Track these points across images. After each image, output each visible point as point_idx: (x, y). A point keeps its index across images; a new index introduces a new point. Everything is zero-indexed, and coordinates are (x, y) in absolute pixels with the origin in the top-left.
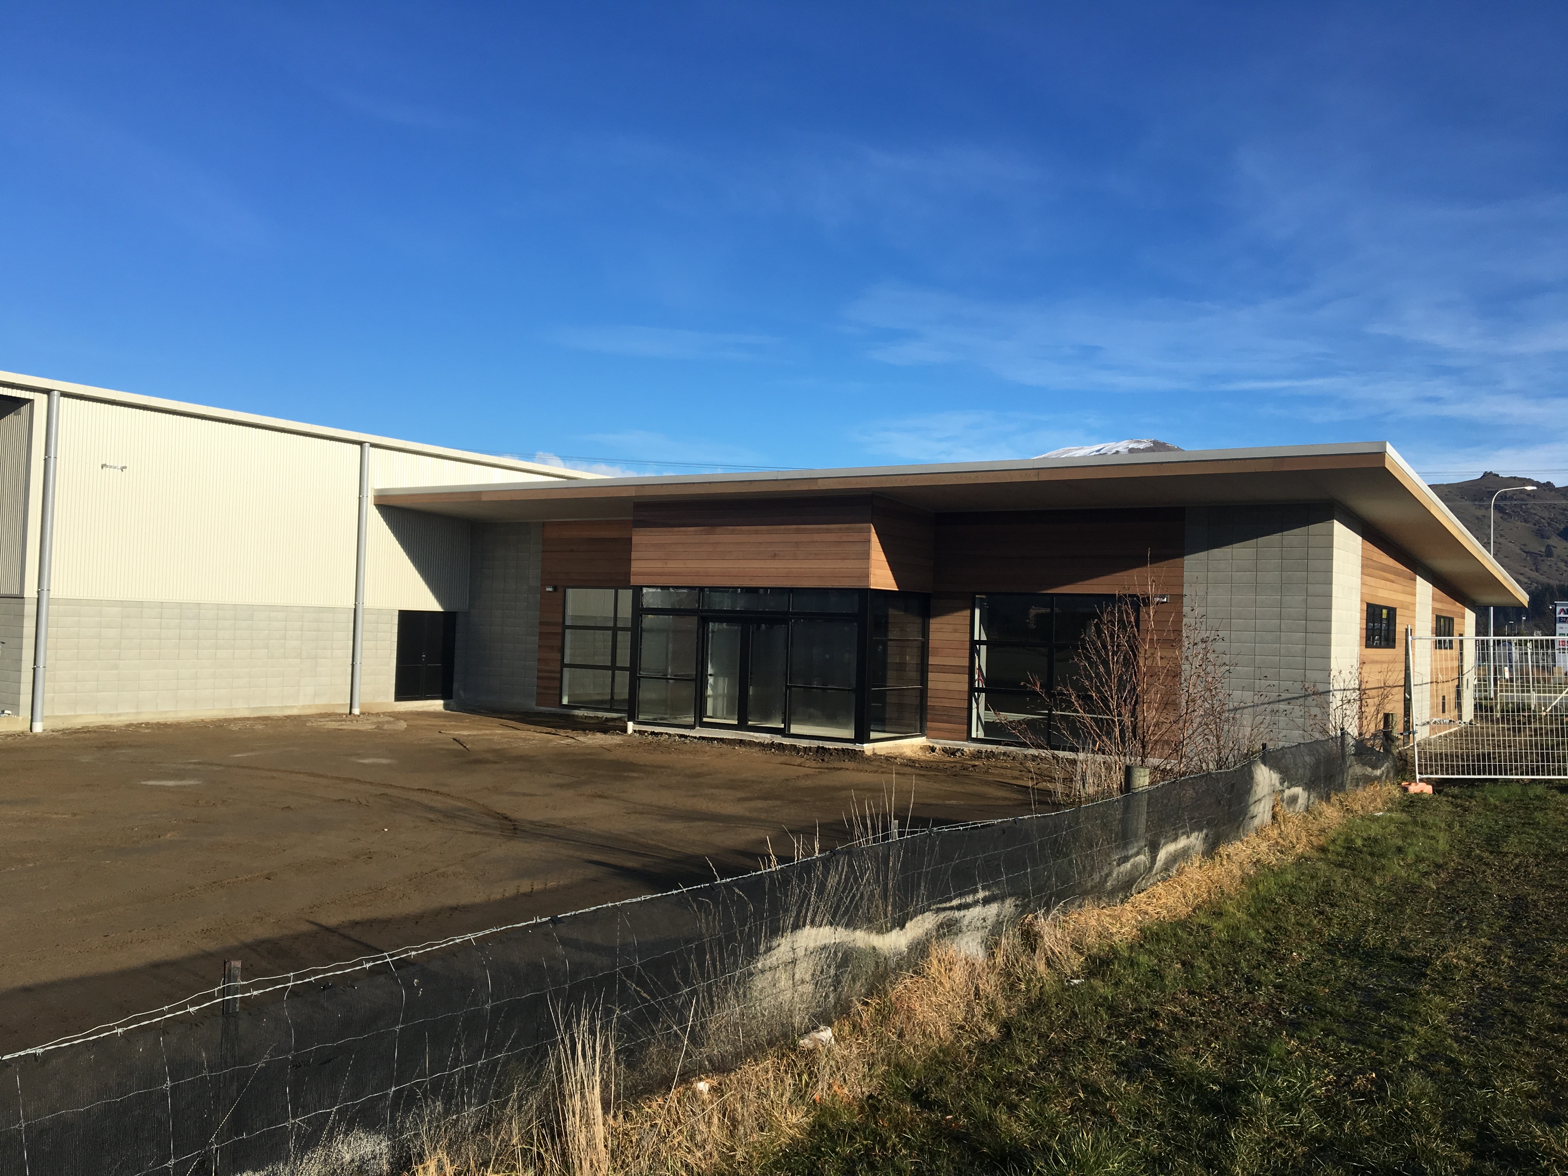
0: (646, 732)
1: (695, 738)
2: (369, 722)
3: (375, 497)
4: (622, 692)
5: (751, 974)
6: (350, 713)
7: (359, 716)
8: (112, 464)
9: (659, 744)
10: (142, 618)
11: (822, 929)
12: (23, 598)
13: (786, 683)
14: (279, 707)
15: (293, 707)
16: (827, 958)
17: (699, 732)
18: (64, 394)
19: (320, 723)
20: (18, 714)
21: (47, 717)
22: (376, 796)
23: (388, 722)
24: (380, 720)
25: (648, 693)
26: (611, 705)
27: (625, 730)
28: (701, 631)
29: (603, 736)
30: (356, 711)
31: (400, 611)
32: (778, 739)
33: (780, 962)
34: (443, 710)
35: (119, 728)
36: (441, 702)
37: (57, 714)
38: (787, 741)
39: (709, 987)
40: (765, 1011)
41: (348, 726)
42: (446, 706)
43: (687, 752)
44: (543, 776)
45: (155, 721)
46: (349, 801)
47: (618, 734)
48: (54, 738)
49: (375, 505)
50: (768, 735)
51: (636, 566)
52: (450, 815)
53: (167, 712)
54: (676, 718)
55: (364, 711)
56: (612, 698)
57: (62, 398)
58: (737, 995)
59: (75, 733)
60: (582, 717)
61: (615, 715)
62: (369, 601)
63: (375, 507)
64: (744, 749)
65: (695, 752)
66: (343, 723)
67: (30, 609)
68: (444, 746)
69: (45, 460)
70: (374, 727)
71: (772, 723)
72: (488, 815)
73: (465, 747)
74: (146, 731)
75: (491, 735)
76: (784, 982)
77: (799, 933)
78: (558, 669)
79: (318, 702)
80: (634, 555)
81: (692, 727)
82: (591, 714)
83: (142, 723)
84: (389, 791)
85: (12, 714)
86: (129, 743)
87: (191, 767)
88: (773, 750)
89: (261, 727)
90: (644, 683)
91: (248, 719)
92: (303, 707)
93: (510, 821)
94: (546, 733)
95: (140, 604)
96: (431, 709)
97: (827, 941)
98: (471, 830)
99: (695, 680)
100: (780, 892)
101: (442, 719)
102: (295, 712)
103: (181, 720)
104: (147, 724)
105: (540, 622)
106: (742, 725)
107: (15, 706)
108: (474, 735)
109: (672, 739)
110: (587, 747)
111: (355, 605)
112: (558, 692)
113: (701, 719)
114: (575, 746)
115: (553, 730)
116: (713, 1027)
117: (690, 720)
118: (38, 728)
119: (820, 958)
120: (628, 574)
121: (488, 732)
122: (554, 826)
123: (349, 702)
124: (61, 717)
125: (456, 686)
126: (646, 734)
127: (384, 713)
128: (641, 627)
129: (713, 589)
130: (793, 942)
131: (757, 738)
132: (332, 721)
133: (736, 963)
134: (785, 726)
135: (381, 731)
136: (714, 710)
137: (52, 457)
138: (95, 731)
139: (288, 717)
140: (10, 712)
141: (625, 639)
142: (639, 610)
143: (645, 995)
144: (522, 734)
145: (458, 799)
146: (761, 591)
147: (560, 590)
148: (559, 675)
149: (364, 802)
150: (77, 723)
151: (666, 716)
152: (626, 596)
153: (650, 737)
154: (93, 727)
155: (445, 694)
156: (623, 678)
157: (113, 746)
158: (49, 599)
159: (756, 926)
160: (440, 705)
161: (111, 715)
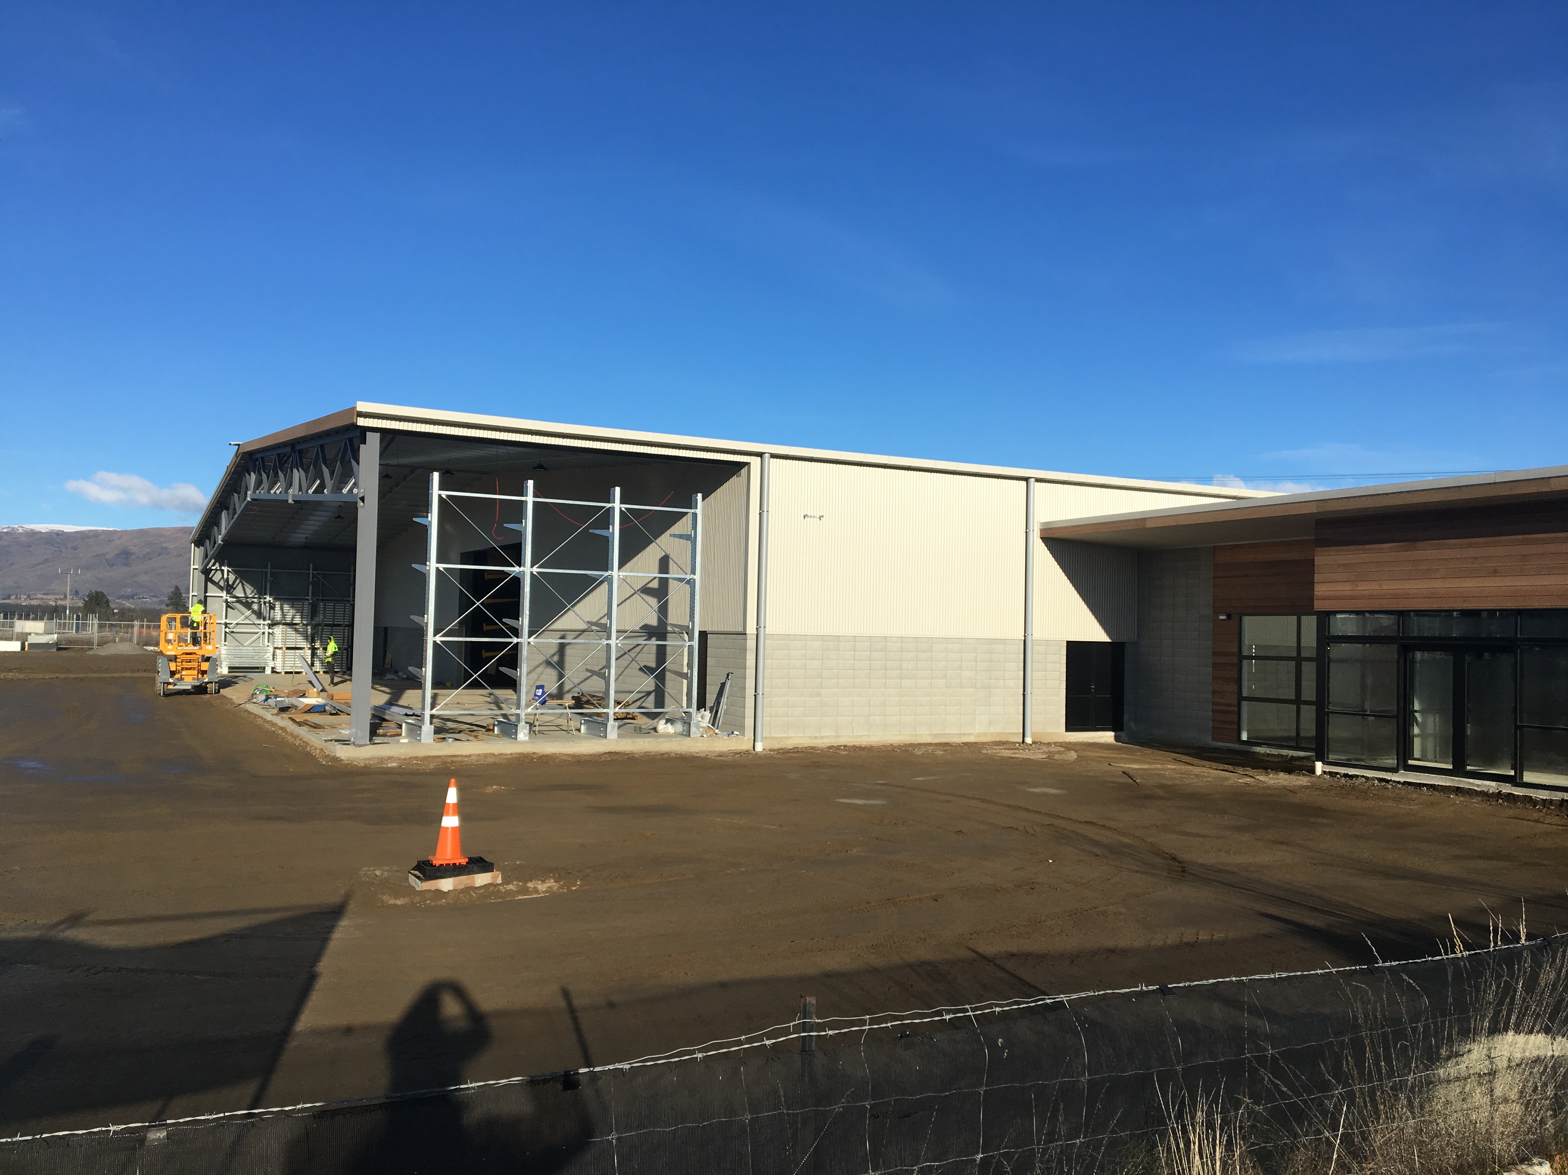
0: (1337, 773)
1: (1399, 782)
2: (1041, 751)
3: (1041, 530)
4: (1309, 728)
5: (1430, 1083)
6: (1023, 742)
7: (1031, 745)
8: (812, 515)
9: (1353, 788)
10: (839, 650)
11: (1533, 1037)
12: (746, 634)
13: (1516, 723)
14: (958, 734)
15: (969, 734)
16: (1543, 1073)
17: (1401, 777)
18: (773, 456)
19: (994, 751)
20: (744, 735)
21: (766, 738)
22: (1043, 825)
23: (1059, 752)
24: (1052, 750)
25: (1337, 730)
26: (1296, 742)
27: (1312, 771)
28: (1402, 661)
29: (1287, 776)
30: (1029, 740)
31: (1067, 642)
32: (1507, 788)
33: (1472, 1072)
34: (1114, 742)
35: (822, 750)
36: (1112, 734)
37: (773, 735)
38: (1518, 792)
39: (1372, 1092)
40: (1452, 1129)
41: (1021, 755)
42: (1117, 738)
43: (1389, 798)
44: (1217, 816)
45: (851, 744)
46: (1017, 829)
47: (1304, 775)
48: (771, 757)
49: (1041, 538)
50: (1493, 784)
51: (1320, 590)
52: (1115, 851)
53: (861, 736)
54: (1375, 759)
55: (1036, 740)
56: (1298, 734)
57: (772, 459)
58: (1410, 1105)
59: (788, 752)
60: (1263, 755)
61: (1302, 754)
62: (1037, 632)
63: (1041, 540)
64: (1462, 799)
65: (1398, 799)
66: (1017, 751)
67: (751, 643)
68: (1114, 779)
69: (760, 514)
70: (1045, 756)
71: (1498, 768)
72: (1157, 854)
73: (1135, 781)
74: (844, 753)
75: (1163, 770)
76: (1479, 1097)
77: (1498, 1038)
78: (1235, 702)
79: (992, 730)
80: (1317, 577)
81: (1394, 770)
82: (1274, 751)
83: (841, 746)
84: (1056, 822)
85: (740, 735)
86: (830, 763)
87: (878, 787)
88: (1500, 801)
89: (941, 753)
90: (1332, 719)
91: (930, 744)
92: (979, 735)
93: (1179, 862)
94: (1223, 770)
95: (837, 638)
96: (1102, 741)
97: (1542, 1053)
98: (1135, 868)
99: (1397, 717)
100: (1470, 986)
101: (1115, 752)
102: (971, 739)
103: (874, 744)
104: (845, 746)
105: (1213, 652)
106: (1458, 770)
107: (742, 728)
108: (1144, 769)
109: (1371, 782)
110: (1268, 787)
111: (1025, 636)
112: (1235, 726)
113: (1405, 761)
114: (1254, 786)
115: (1231, 768)
116: (1379, 1140)
117: (1392, 762)
118: (759, 748)
119: (1531, 1073)
120: (1311, 599)
121: (1159, 766)
122: (1228, 872)
123: (1022, 731)
124: (777, 738)
125: (1126, 717)
126: (1338, 776)
127: (1055, 743)
128: (1328, 657)
129: (1420, 613)
130: (1489, 1049)
131: (1478, 786)
132: (1006, 749)
133: (1407, 1065)
134: (1515, 772)
135: (1052, 761)
136: (1424, 751)
137: (765, 511)
138: (802, 752)
139: (966, 744)
140: (738, 733)
141: (1309, 670)
142: (1325, 638)
143: (1284, 1089)
144: (1197, 770)
145: (1124, 834)
146: (1484, 614)
147: (1235, 618)
148: (1236, 709)
149: (1031, 831)
150: (790, 744)
151: (1363, 757)
152: (1310, 623)
153: (1343, 780)
154: (802, 748)
155: (1116, 726)
156: (1309, 714)
157: (816, 765)
158: (765, 635)
159: (1435, 1023)
160: (1111, 736)
161: (816, 738)
